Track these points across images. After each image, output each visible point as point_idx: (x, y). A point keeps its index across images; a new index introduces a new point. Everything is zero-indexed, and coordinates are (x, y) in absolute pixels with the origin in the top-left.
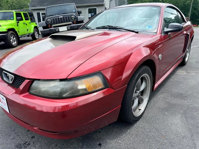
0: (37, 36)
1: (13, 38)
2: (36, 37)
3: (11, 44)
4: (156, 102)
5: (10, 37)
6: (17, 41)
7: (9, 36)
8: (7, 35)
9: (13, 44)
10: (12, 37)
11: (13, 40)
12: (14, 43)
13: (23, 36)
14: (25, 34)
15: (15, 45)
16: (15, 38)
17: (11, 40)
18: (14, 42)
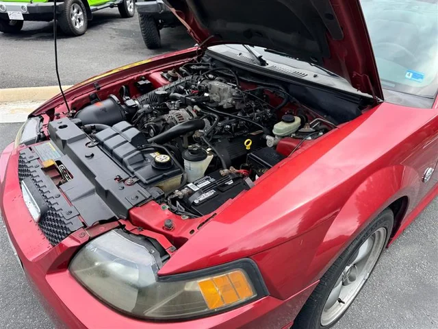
0: (130, 7)
1: (78, 13)
2: (129, 9)
3: (73, 27)
4: (388, 272)
5: (70, 11)
6: (86, 20)
7: (68, 8)
8: (65, 4)
9: (78, 27)
10: (75, 10)
11: (76, 17)
12: (79, 25)
13: (98, 7)
14: (105, 3)
15: (81, 30)
16: (81, 13)
17: (73, 18)
18: (80, 21)
